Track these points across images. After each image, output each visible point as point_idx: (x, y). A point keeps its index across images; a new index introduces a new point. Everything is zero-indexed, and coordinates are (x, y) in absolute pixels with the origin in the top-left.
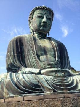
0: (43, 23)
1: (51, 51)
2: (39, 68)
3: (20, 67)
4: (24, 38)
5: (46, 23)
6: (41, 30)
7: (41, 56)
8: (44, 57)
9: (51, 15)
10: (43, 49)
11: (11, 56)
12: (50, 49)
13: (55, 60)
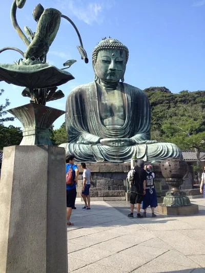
0: (110, 71)
1: (119, 111)
2: (98, 136)
3: (81, 131)
4: (86, 92)
5: (115, 70)
6: (108, 80)
7: (106, 118)
8: (109, 120)
9: (122, 56)
10: (109, 108)
11: (70, 117)
12: (119, 108)
13: (123, 123)
